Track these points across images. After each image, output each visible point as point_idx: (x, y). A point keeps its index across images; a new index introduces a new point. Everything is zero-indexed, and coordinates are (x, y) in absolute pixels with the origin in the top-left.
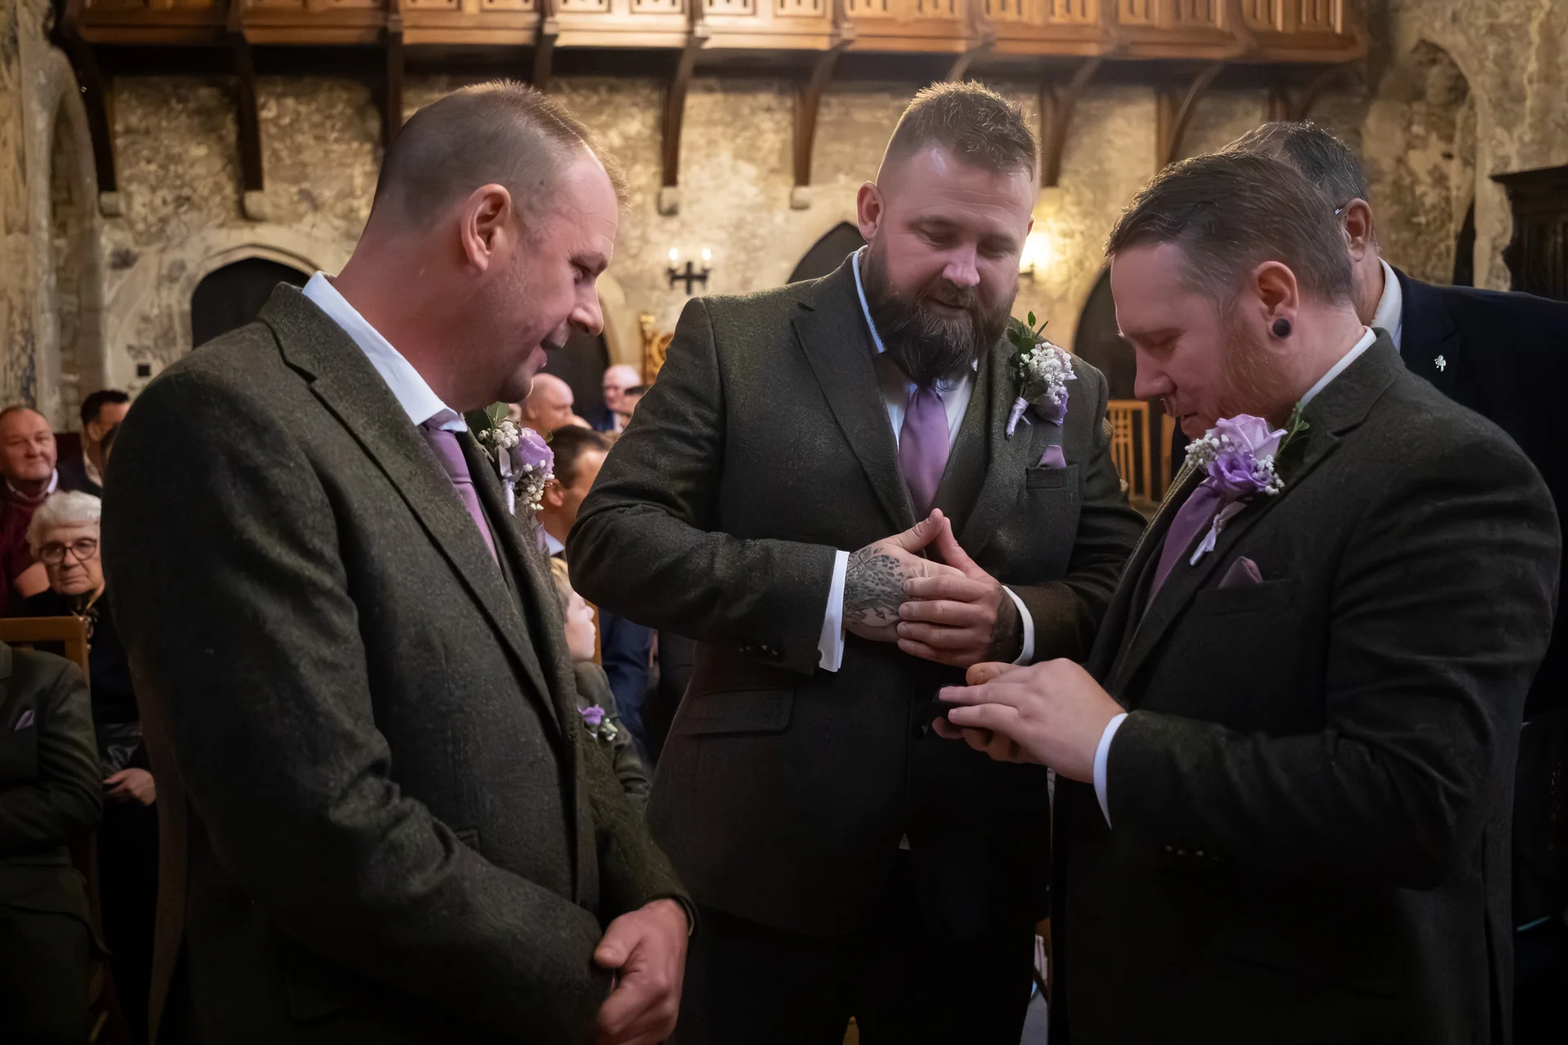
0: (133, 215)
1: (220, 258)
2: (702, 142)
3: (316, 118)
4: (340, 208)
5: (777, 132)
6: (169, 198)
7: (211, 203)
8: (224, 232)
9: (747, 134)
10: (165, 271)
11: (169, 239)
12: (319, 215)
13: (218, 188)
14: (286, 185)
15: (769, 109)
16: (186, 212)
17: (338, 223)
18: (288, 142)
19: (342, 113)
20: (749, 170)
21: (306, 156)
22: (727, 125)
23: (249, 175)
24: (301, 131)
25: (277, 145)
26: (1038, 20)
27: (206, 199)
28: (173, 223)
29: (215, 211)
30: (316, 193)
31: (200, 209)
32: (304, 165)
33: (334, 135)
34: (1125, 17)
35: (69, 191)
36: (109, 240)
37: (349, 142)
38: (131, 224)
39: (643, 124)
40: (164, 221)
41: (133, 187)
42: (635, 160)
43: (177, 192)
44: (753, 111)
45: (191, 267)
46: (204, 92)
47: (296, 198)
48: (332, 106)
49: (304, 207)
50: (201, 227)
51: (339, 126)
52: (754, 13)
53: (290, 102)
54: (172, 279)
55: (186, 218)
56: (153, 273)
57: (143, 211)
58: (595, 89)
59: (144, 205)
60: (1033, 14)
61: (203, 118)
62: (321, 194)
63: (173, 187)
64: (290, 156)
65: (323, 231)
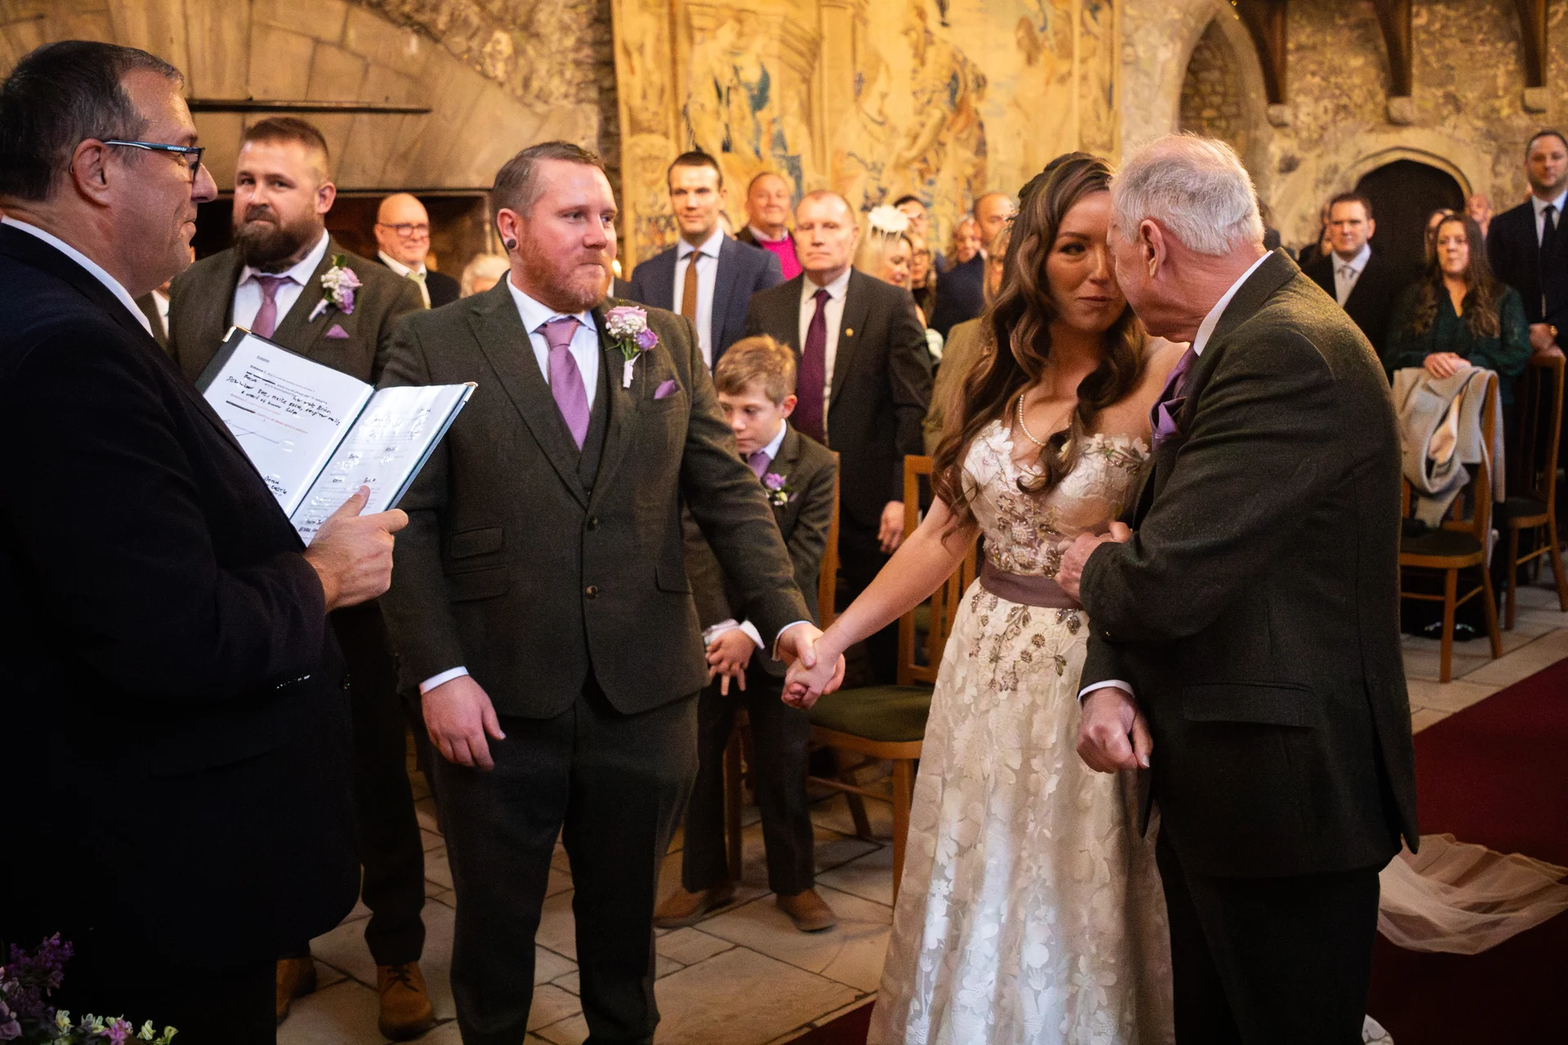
0: (1299, 123)
1: (1371, 161)
3: (1464, 21)
4: (1482, 109)
6: (1330, 106)
7: (1365, 109)
8: (1373, 136)
10: (1321, 176)
11: (1327, 145)
12: (1461, 116)
13: (1372, 95)
14: (1433, 90)
16: (1342, 120)
17: (1479, 124)
18: (1437, 46)
19: (1490, 14)
21: (1451, 61)
23: (1398, 84)
24: (1450, 37)
25: (1427, 51)
27: (1360, 107)
28: (1332, 129)
29: (1367, 116)
30: (1459, 95)
31: (1354, 116)
32: (1452, 68)
33: (1480, 37)
35: (1237, 104)
36: (1277, 148)
37: (1493, 44)
38: (1296, 132)
40: (1323, 128)
41: (1301, 99)
43: (1335, 101)
45: (1342, 169)
47: (1441, 101)
48: (1480, 8)
49: (1448, 109)
50: (1353, 134)
51: (1485, 28)
53: (1440, 8)
54: (1327, 182)
55: (1342, 125)
56: (1312, 176)
57: (1307, 120)
59: (1308, 115)
61: (1360, 31)
62: (1465, 97)
63: (1333, 96)
64: (1438, 61)
65: (1464, 132)
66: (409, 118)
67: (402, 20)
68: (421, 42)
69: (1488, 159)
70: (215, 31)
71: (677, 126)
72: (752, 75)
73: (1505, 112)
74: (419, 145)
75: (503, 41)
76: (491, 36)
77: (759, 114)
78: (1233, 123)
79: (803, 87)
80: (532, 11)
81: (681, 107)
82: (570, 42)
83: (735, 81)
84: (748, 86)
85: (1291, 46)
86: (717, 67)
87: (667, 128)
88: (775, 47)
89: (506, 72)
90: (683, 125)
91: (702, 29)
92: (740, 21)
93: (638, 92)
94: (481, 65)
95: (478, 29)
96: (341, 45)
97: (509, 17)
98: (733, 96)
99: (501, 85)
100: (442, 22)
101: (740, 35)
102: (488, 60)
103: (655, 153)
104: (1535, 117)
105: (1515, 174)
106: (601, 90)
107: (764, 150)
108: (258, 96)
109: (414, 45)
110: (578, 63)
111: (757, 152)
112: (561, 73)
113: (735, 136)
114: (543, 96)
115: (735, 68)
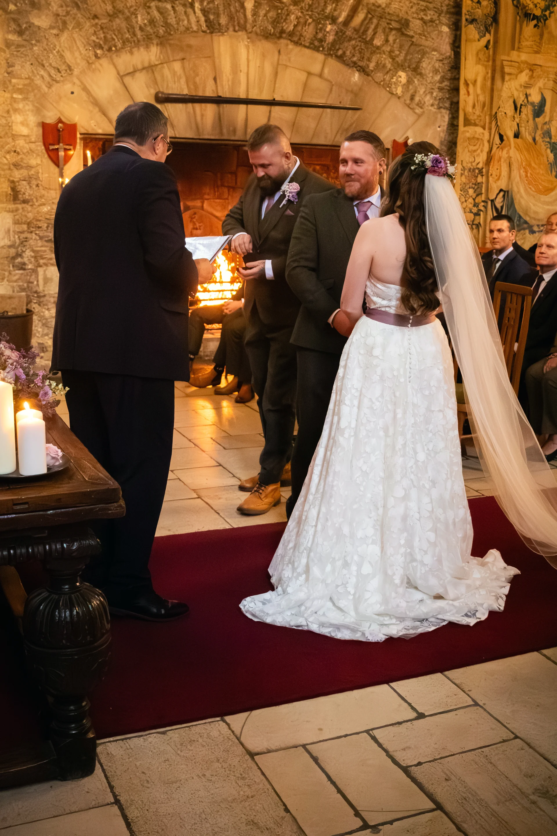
66: (350, 112)
67: (352, 65)
68: (360, 75)
70: (262, 68)
71: (490, 123)
72: (535, 98)
74: (354, 125)
75: (403, 76)
76: (397, 73)
77: (537, 119)
80: (419, 62)
81: (494, 113)
82: (438, 78)
83: (526, 101)
84: (532, 104)
86: (516, 94)
87: (485, 125)
88: (551, 84)
89: (402, 92)
90: (494, 123)
91: (510, 74)
92: (531, 70)
93: (471, 103)
94: (390, 87)
95: (390, 70)
96: (321, 76)
97: (407, 64)
98: (524, 109)
99: (399, 98)
100: (372, 65)
101: (531, 77)
102: (393, 86)
103: (477, 136)
106: (452, 103)
107: (537, 139)
108: (278, 98)
109: (356, 77)
110: (441, 89)
111: (534, 139)
112: (432, 93)
113: (522, 130)
114: (420, 105)
115: (526, 94)
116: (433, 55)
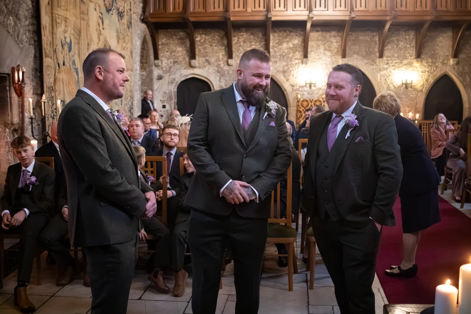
0: (163, 66)
1: (184, 77)
2: (315, 45)
3: (210, 40)
4: (216, 64)
5: (337, 42)
6: (172, 61)
7: (183, 63)
8: (185, 70)
9: (329, 43)
10: (170, 81)
11: (171, 72)
12: (210, 66)
13: (184, 59)
14: (202, 58)
15: (335, 36)
16: (176, 65)
17: (215, 68)
18: (203, 46)
19: (217, 39)
20: (329, 54)
21: (207, 51)
22: (322, 41)
23: (192, 55)
24: (206, 44)
25: (200, 47)
26: (411, 10)
27: (181, 62)
28: (173, 68)
29: (183, 65)
30: (209, 60)
31: (180, 64)
32: (207, 52)
33: (215, 45)
34: (439, 8)
35: (147, 59)
36: (156, 72)
37: (218, 47)
38: (162, 68)
39: (299, 41)
40: (170, 67)
41: (163, 59)
42: (296, 51)
43: (174, 60)
44: (330, 37)
45: (177, 80)
46: (182, 33)
47: (205, 61)
48: (215, 37)
49: (207, 63)
50: (180, 69)
51: (216, 42)
52: (327, 10)
53: (203, 36)
54: (172, 83)
55: (176, 67)
56: (167, 81)
57: (165, 65)
58: (285, 31)
59: (166, 63)
60: (410, 8)
61: (181, 40)
62: (211, 60)
63: (173, 58)
64: (203, 50)
65: (211, 70)
69: (218, 78)
71: (54, 55)
72: (68, 40)
73: (222, 65)
75: (12, 20)
76: (9, 17)
77: (70, 54)
78: (145, 65)
79: (78, 45)
80: (18, 10)
81: (54, 49)
82: (27, 23)
83: (65, 42)
84: (67, 43)
85: (160, 43)
86: (62, 36)
87: (51, 57)
88: (73, 31)
89: (13, 31)
91: (58, 23)
92: (66, 22)
93: (46, 43)
94: (7, 28)
95: (6, 15)
97: (13, 12)
98: (65, 46)
99: (12, 36)
101: (66, 26)
102: (9, 27)
103: (49, 64)
104: (230, 67)
105: (225, 82)
106: (34, 41)
110: (29, 31)
111: (70, 66)
112: (25, 34)
113: (65, 60)
114: (21, 41)
115: (65, 37)
116: (23, 6)
